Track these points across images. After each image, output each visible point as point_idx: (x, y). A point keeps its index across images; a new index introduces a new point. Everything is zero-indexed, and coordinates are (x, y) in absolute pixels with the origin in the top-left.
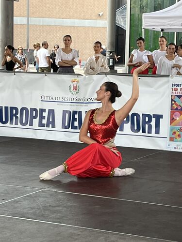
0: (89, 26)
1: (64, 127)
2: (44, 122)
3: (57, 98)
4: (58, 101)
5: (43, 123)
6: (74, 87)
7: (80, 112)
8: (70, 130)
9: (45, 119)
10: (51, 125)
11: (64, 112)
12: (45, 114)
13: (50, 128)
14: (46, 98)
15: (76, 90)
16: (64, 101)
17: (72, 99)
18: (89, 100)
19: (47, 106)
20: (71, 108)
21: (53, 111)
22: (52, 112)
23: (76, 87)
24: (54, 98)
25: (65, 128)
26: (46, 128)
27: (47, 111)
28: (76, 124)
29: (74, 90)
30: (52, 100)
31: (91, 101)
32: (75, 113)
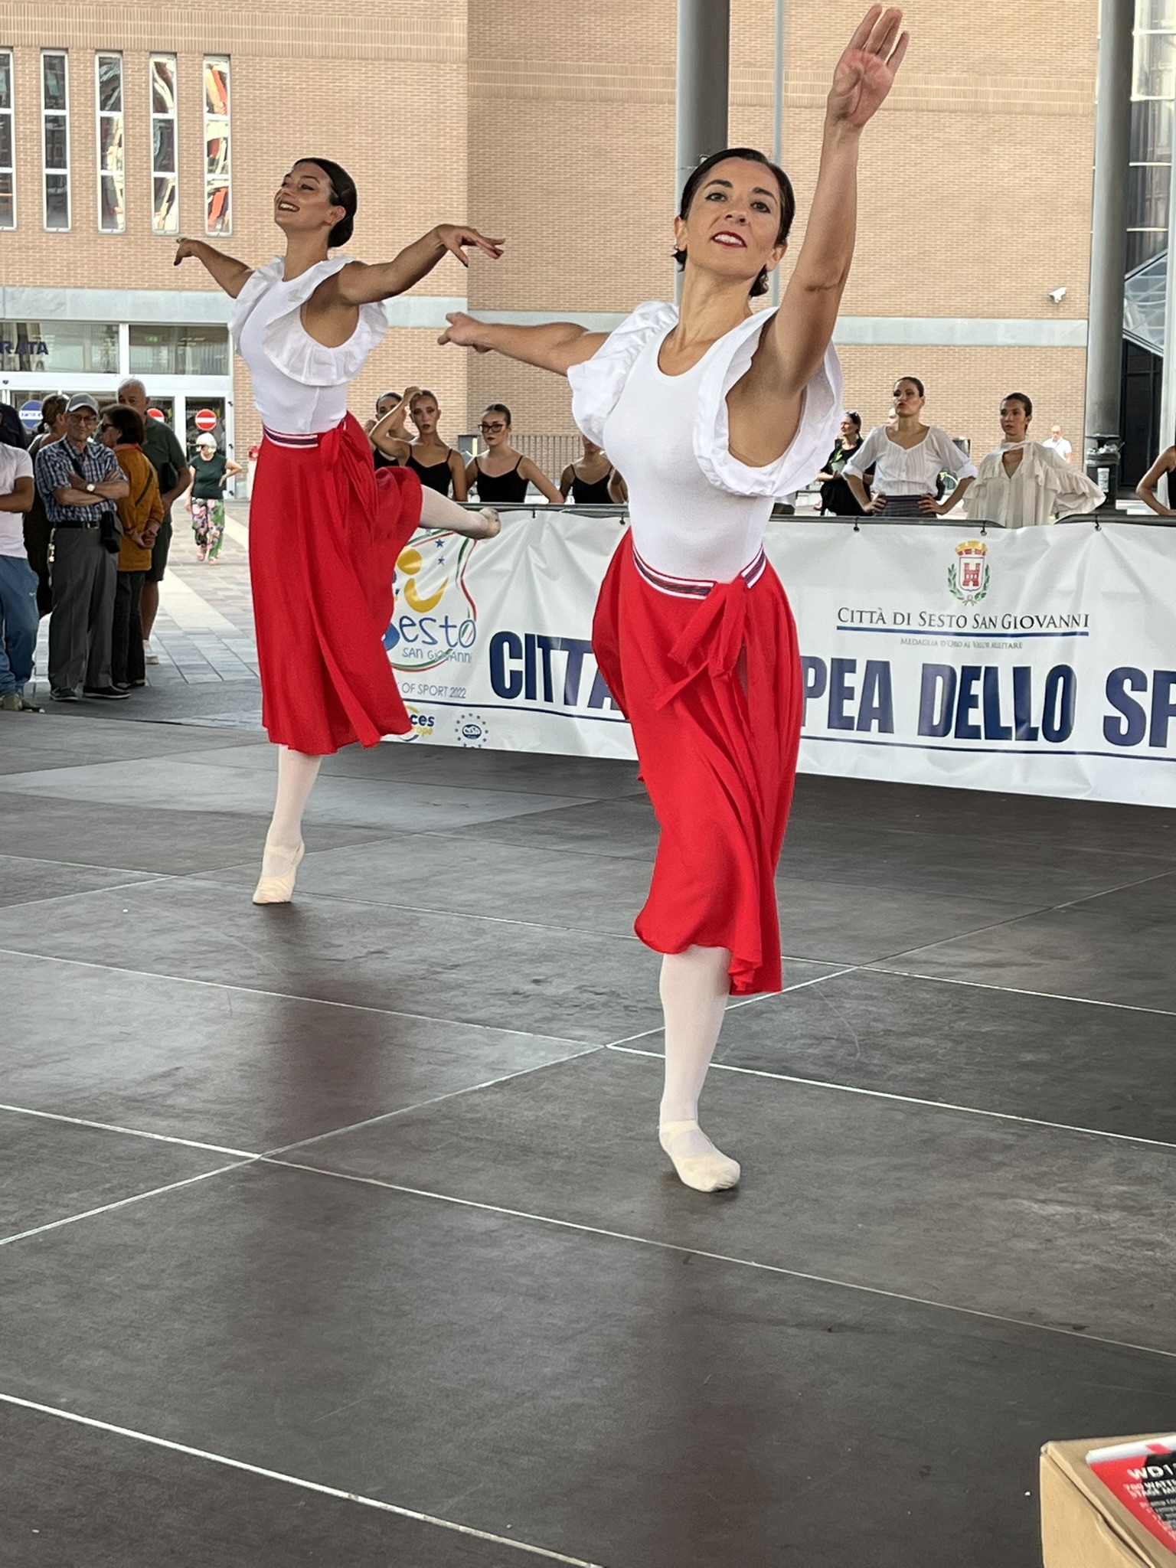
0: (1011, 342)
1: (927, 728)
2: (851, 708)
3: (899, 619)
4: (904, 627)
5: (845, 714)
6: (966, 572)
7: (991, 673)
8: (950, 740)
9: (852, 698)
10: (875, 723)
11: (929, 672)
12: (854, 680)
13: (874, 734)
14: (857, 616)
15: (976, 583)
16: (926, 628)
17: (961, 622)
18: (1027, 622)
19: (863, 650)
20: (955, 656)
21: (886, 665)
22: (879, 672)
23: (977, 572)
24: (889, 618)
25: (933, 732)
26: (855, 734)
27: (861, 668)
28: (976, 717)
29: (966, 583)
30: (880, 625)
31: (1036, 629)
32: (970, 673)
